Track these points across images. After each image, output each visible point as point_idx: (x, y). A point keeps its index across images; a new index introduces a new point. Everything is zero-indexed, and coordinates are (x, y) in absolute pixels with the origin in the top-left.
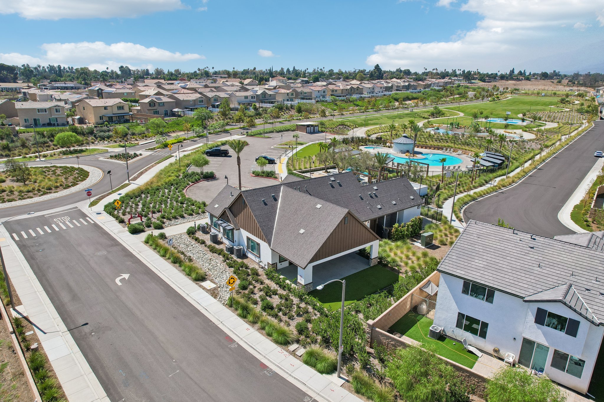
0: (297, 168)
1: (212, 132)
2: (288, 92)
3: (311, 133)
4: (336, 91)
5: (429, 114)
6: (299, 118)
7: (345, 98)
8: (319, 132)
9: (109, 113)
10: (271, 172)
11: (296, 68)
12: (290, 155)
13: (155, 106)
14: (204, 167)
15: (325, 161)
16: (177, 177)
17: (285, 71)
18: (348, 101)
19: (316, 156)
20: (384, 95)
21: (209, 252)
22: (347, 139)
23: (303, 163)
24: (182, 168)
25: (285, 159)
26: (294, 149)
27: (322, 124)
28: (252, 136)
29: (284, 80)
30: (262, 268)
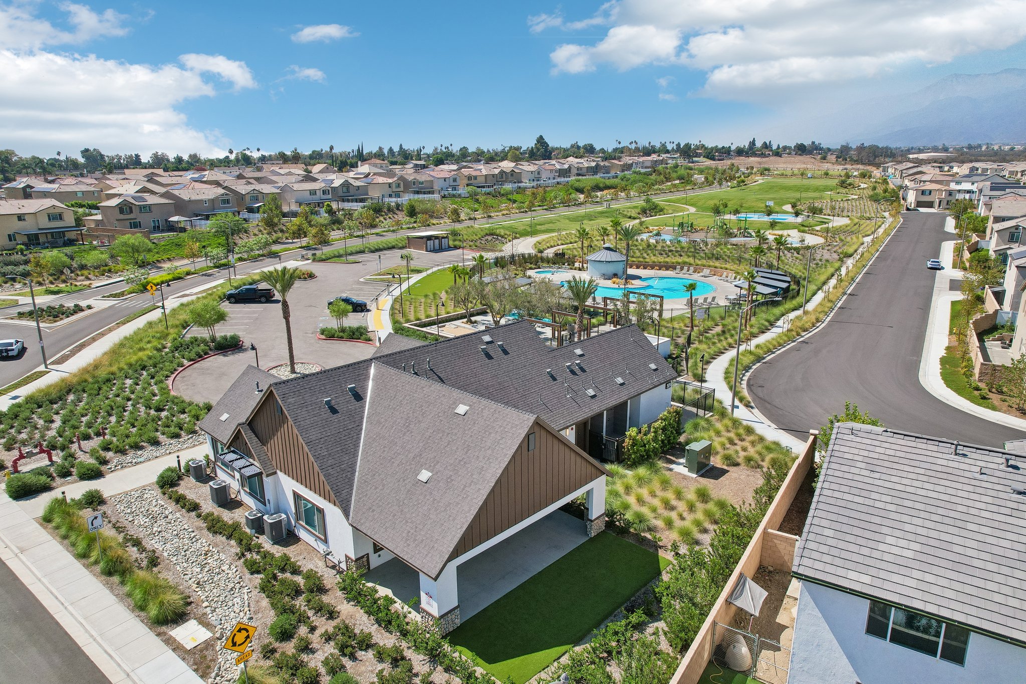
0: (412, 317)
1: (246, 257)
2: (390, 181)
3: (435, 251)
4: (475, 178)
5: (638, 210)
6: (411, 226)
7: (491, 189)
8: (449, 248)
9: (29, 227)
10: (358, 329)
11: (405, 147)
12: (397, 293)
13: (131, 212)
14: (217, 327)
15: (465, 301)
16: (159, 350)
17: (386, 151)
18: (497, 195)
19: (447, 292)
20: (558, 183)
21: (205, 532)
22: (502, 258)
23: (423, 307)
24: (171, 331)
25: (386, 302)
26: (405, 281)
27: (455, 233)
28: (322, 260)
29: (384, 165)
30: (333, 567)
